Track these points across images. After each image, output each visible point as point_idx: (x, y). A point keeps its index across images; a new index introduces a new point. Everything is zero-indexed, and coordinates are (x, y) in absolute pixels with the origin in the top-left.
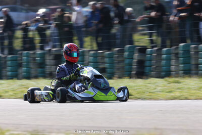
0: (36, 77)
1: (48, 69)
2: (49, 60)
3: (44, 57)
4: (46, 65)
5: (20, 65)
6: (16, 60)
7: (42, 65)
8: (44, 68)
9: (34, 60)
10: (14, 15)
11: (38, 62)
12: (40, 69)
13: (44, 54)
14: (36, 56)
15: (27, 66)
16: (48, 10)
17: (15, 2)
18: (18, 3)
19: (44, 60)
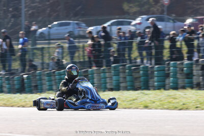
0: (184, 88)
1: (195, 80)
2: (196, 71)
3: (192, 67)
4: (194, 76)
5: (168, 76)
6: (164, 70)
7: (189, 75)
8: (192, 78)
9: (183, 70)
11: (185, 72)
12: (187, 80)
13: (192, 64)
14: (184, 66)
15: (175, 76)
16: (194, 20)
17: (162, 12)
18: (165, 13)
19: (192, 70)
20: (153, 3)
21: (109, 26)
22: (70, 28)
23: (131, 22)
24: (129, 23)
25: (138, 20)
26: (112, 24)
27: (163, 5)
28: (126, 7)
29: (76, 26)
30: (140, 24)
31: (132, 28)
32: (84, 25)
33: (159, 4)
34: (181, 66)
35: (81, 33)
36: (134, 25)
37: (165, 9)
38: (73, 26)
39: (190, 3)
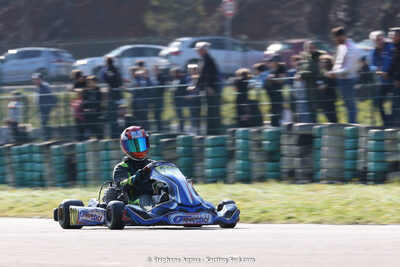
0: (262, 179)
1: (286, 164)
2: (288, 146)
3: (279, 139)
4: (284, 156)
5: (231, 156)
6: (224, 145)
7: (274, 155)
8: (277, 161)
9: (260, 145)
10: (219, 56)
11: (266, 148)
12: (269, 164)
13: (278, 133)
14: (263, 137)
15: (245, 156)
16: (286, 47)
17: (221, 31)
18: (228, 33)
19: (279, 145)
20: (204, 13)
21: (118, 57)
22: (40, 62)
23: (159, 50)
24: (156, 53)
25: (174, 47)
26: (124, 54)
27: (223, 18)
28: (150, 20)
29: (52, 58)
30: (176, 54)
31: (163, 63)
32: (67, 55)
33: (216, 15)
34: (257, 137)
35: (63, 72)
36: (167, 57)
37: (227, 24)
38: (45, 57)
39: (276, 12)
